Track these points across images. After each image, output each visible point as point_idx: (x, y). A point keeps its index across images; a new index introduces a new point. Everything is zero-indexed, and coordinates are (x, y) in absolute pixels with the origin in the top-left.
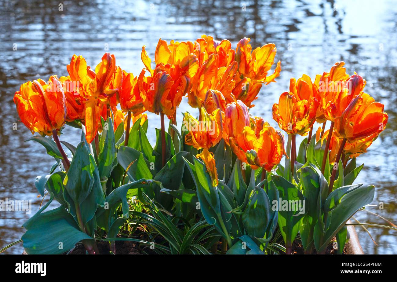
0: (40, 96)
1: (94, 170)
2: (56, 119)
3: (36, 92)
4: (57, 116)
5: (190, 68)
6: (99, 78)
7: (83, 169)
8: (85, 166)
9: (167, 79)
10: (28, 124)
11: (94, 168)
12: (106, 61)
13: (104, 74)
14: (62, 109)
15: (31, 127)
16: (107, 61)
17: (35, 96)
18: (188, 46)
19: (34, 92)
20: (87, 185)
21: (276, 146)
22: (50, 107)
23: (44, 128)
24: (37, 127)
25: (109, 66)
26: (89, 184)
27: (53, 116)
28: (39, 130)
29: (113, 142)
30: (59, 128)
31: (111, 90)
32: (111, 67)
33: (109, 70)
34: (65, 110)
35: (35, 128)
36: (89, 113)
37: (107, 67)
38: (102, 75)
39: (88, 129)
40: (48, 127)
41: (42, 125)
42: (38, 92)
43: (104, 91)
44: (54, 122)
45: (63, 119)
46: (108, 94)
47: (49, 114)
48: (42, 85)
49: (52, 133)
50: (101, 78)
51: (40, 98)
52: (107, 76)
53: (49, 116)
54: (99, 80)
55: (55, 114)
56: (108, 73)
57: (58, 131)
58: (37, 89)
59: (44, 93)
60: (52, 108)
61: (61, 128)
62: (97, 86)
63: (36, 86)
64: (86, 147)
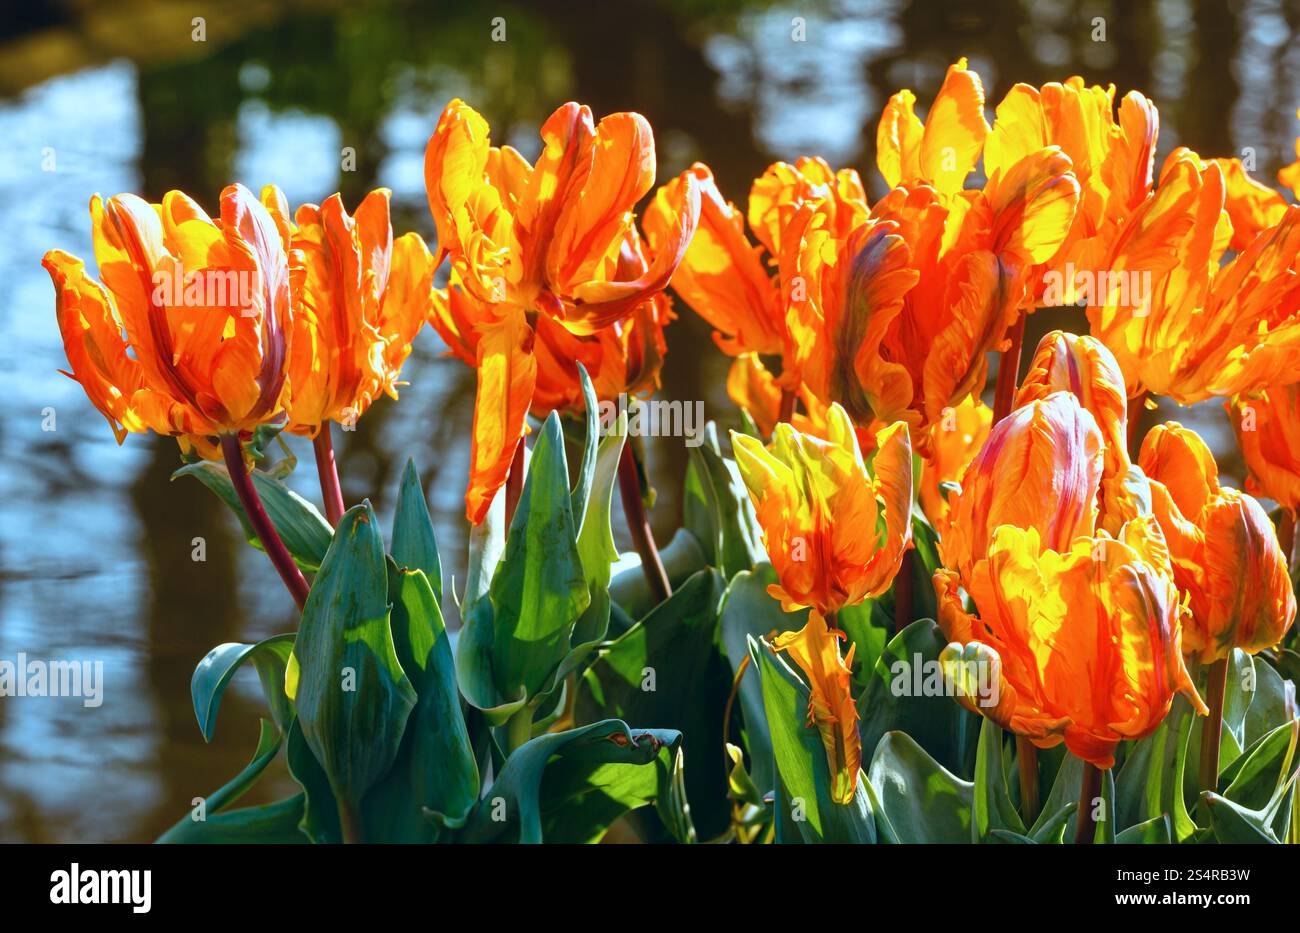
0: (136, 267)
1: (429, 649)
2: (218, 386)
3: (118, 248)
4: (225, 372)
5: (1028, 218)
6: (526, 222)
7: (351, 637)
8: (362, 622)
9: (884, 259)
10: (101, 394)
11: (432, 641)
12: (558, 140)
13: (547, 203)
14: (251, 345)
15: (111, 406)
16: (562, 142)
17: (121, 265)
18: (1042, 108)
19: (114, 250)
20: (372, 712)
21: (1115, 639)
22: (189, 328)
23: (171, 419)
24: (136, 413)
25: (573, 168)
26: (379, 710)
27: (203, 366)
28: (148, 423)
29: (560, 530)
30: (251, 429)
31: (601, 285)
32: (585, 171)
33: (571, 188)
34: (270, 349)
35: (130, 413)
36: (497, 383)
37: (559, 173)
38: (539, 205)
39: (486, 457)
40: (186, 417)
41: (161, 402)
42: (125, 250)
43: (555, 285)
44: (211, 396)
45: (253, 386)
46: (588, 300)
47: (177, 357)
48: (177, 222)
49: (220, 450)
50: (534, 222)
51: (138, 277)
52: (562, 215)
53: (175, 365)
54: (528, 230)
55: (216, 361)
56: (567, 198)
57: (244, 444)
58: (121, 236)
59: (154, 255)
60: (195, 329)
61: (260, 429)
62: (523, 258)
63: (119, 220)
64: (374, 535)
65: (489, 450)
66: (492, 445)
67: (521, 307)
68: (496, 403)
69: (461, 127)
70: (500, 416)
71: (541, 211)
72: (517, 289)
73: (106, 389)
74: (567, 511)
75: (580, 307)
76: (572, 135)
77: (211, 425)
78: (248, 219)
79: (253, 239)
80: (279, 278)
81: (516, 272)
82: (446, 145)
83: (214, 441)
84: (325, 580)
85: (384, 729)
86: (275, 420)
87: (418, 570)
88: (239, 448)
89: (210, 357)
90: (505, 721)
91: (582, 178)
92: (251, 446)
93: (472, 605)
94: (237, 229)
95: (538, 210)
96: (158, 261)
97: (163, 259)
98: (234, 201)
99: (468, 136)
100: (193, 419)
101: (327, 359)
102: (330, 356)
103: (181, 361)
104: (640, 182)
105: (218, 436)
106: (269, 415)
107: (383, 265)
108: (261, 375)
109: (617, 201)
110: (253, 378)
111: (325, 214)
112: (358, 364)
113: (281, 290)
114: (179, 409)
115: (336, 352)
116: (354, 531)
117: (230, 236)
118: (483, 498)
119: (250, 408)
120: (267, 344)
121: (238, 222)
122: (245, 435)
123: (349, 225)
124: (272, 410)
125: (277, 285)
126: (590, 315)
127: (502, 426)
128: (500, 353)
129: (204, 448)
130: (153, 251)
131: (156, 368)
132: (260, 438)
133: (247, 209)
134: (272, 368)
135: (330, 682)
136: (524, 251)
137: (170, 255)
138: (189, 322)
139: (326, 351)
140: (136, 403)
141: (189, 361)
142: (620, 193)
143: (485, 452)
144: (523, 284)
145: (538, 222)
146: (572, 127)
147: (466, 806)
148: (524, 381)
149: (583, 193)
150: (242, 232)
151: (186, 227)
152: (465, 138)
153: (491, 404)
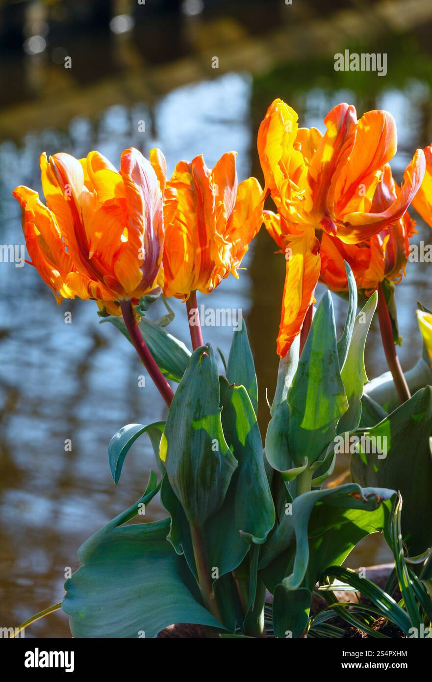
1: (247, 434)
3: (56, 186)
6: (314, 175)
7: (197, 426)
8: (204, 417)
10: (47, 273)
12: (334, 126)
13: (327, 164)
14: (136, 246)
15: (53, 281)
16: (336, 127)
17: (57, 197)
19: (54, 187)
20: (209, 473)
22: (98, 235)
23: (89, 291)
24: (68, 286)
25: (343, 144)
26: (213, 470)
27: (108, 259)
28: (76, 293)
29: (330, 363)
30: (139, 297)
31: (361, 215)
32: (350, 145)
33: (342, 155)
34: (149, 250)
35: (65, 286)
36: (298, 271)
37: (334, 146)
38: (322, 165)
39: (290, 315)
40: (98, 290)
41: (83, 280)
42: (59, 188)
43: (332, 214)
44: (113, 277)
45: (138, 272)
46: (353, 223)
47: (91, 253)
48: (95, 170)
49: (120, 310)
50: (319, 175)
51: (67, 204)
52: (337, 171)
53: (90, 258)
54: (316, 180)
55: (116, 256)
56: (339, 161)
57: (134, 307)
58: (57, 179)
59: (77, 191)
60: (103, 237)
61: (144, 297)
62: (313, 197)
63: (56, 169)
64: (212, 364)
65: (291, 312)
66: (293, 309)
67: (313, 226)
68: (297, 283)
69: (277, 116)
70: (299, 292)
71: (323, 168)
72: (309, 215)
73: (50, 270)
74: (335, 352)
75: (348, 227)
76: (342, 123)
77: (113, 295)
78: (137, 170)
79: (139, 181)
80: (156, 206)
81: (308, 206)
82: (268, 127)
83: (117, 304)
84: (183, 391)
85: (216, 482)
86: (154, 292)
87: (242, 386)
88: (131, 309)
89: (112, 253)
90: (294, 478)
91: (348, 149)
92: (138, 309)
93: (278, 406)
94: (130, 176)
95: (322, 168)
96: (80, 194)
97: (83, 192)
98: (129, 158)
99: (281, 121)
100: (102, 290)
101: (193, 255)
102: (195, 252)
103: (95, 255)
104: (387, 153)
105: (118, 301)
106: (149, 290)
107: (230, 197)
108: (143, 265)
109: (371, 163)
110: (138, 267)
111: (193, 166)
112: (212, 258)
113: (158, 214)
114: (94, 284)
115: (199, 250)
116: (200, 361)
117: (126, 179)
118: (286, 342)
119: (137, 285)
120: (147, 246)
121: (131, 171)
122: (135, 301)
123: (208, 174)
124: (151, 287)
125: (156, 209)
126: (355, 232)
127: (299, 298)
128: (299, 253)
129: (111, 309)
130: (77, 189)
131: (79, 260)
132: (144, 303)
133: (137, 164)
134: (151, 262)
135: (184, 453)
136: (313, 193)
137: (87, 191)
138: (99, 231)
139: (192, 250)
140: (68, 281)
141: (99, 256)
142: (374, 158)
143: (289, 314)
144: (313, 212)
145: (322, 175)
146: (343, 118)
147: (267, 530)
148: (312, 271)
149: (349, 158)
150: (133, 177)
151: (100, 173)
152: (279, 123)
153: (294, 284)
